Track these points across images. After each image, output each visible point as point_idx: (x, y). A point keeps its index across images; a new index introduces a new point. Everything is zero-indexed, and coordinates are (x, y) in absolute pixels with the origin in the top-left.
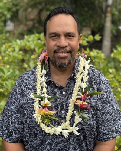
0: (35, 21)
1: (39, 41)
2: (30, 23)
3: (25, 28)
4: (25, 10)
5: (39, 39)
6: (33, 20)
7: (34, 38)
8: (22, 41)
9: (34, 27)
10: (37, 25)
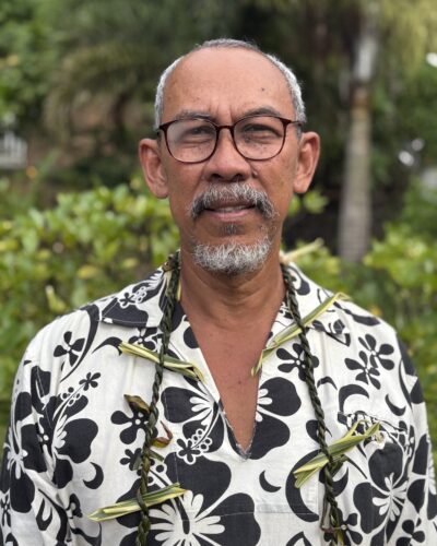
0: (104, 136)
1: (110, 216)
2: (86, 143)
3: (68, 161)
4: (68, 97)
5: (110, 207)
6: (95, 131)
7: (91, 204)
8: (48, 214)
9: (97, 155)
10: (108, 150)
